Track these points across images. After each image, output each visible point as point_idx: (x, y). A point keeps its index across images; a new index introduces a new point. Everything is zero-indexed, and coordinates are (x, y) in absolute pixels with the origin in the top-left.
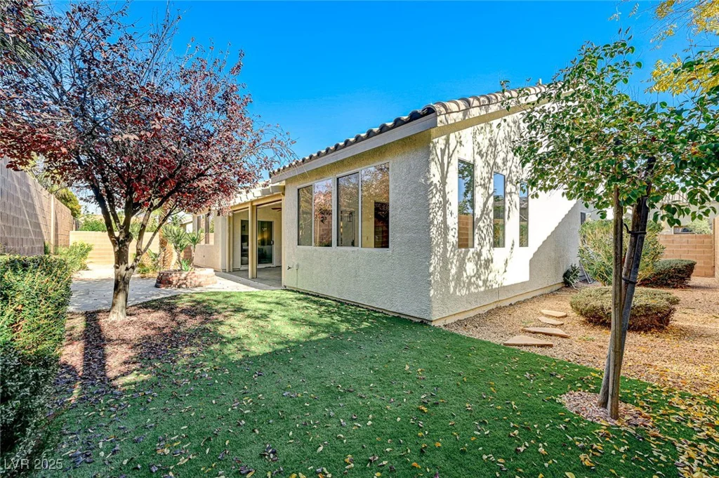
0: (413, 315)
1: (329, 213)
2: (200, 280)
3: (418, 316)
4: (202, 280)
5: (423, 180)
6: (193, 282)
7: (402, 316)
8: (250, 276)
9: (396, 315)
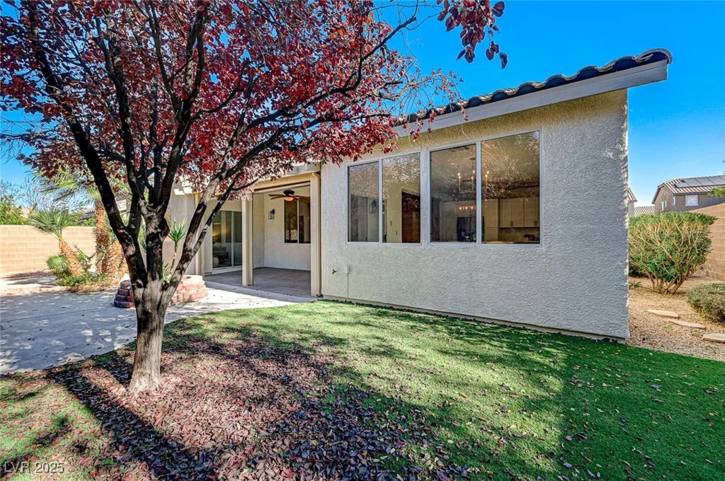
0: (590, 331)
1: (417, 198)
2: (190, 293)
3: (601, 333)
4: (192, 292)
5: (611, 154)
6: (181, 296)
7: (563, 333)
8: (244, 282)
9: (557, 332)
